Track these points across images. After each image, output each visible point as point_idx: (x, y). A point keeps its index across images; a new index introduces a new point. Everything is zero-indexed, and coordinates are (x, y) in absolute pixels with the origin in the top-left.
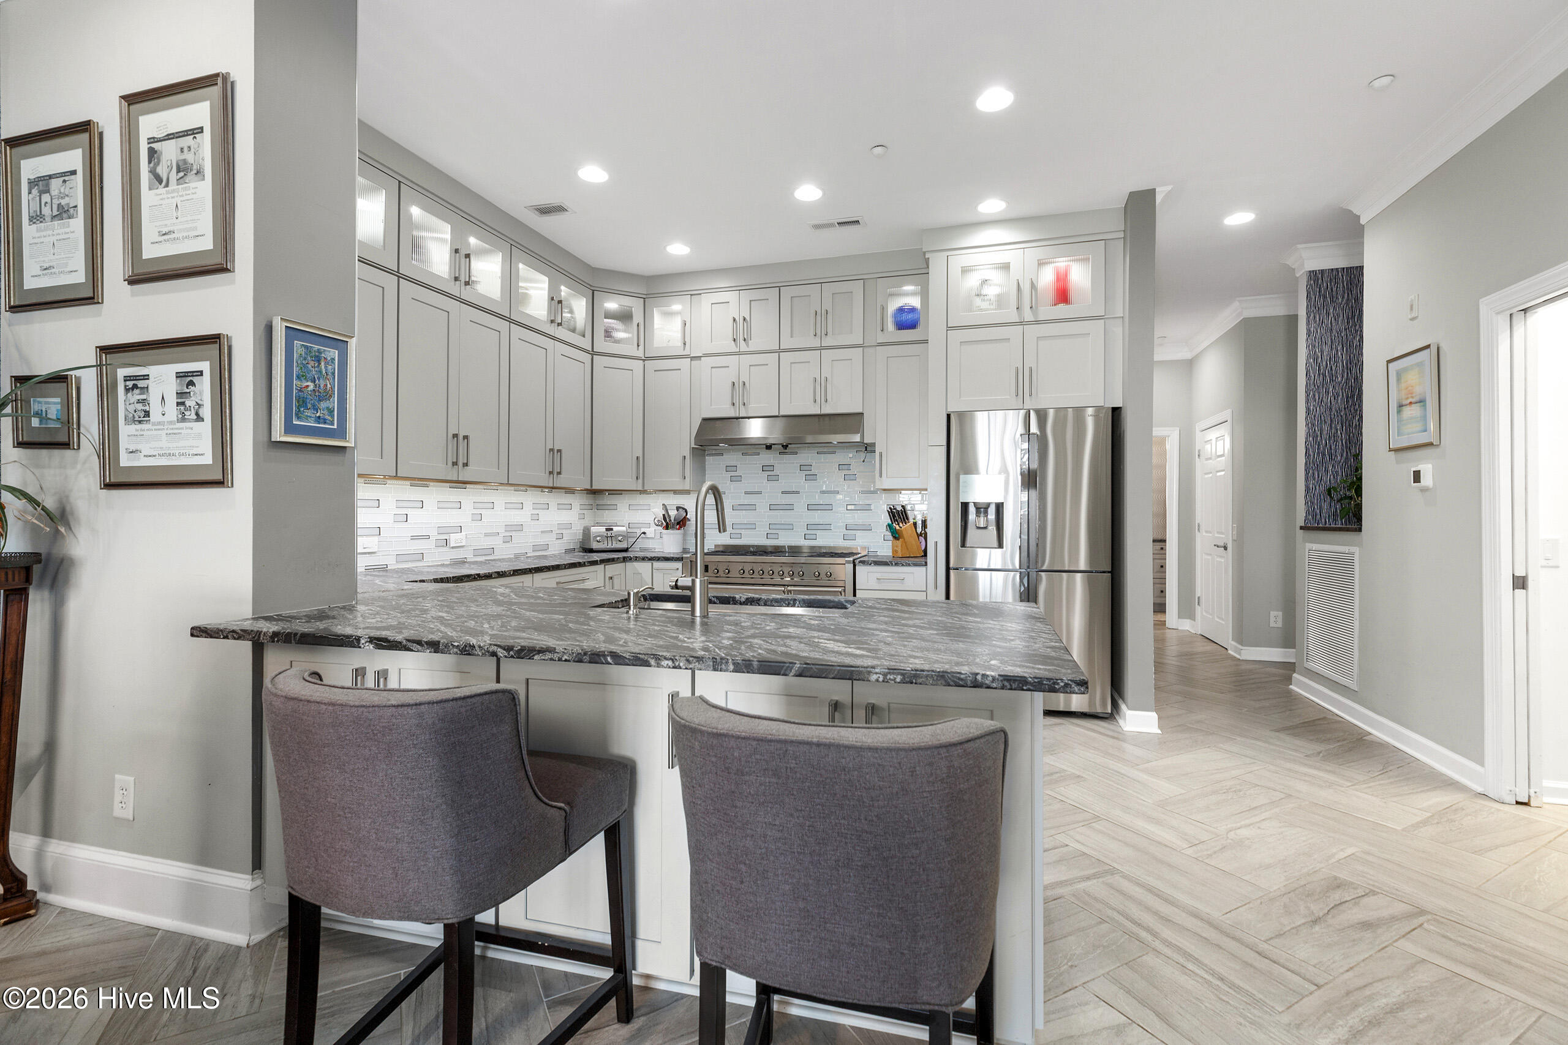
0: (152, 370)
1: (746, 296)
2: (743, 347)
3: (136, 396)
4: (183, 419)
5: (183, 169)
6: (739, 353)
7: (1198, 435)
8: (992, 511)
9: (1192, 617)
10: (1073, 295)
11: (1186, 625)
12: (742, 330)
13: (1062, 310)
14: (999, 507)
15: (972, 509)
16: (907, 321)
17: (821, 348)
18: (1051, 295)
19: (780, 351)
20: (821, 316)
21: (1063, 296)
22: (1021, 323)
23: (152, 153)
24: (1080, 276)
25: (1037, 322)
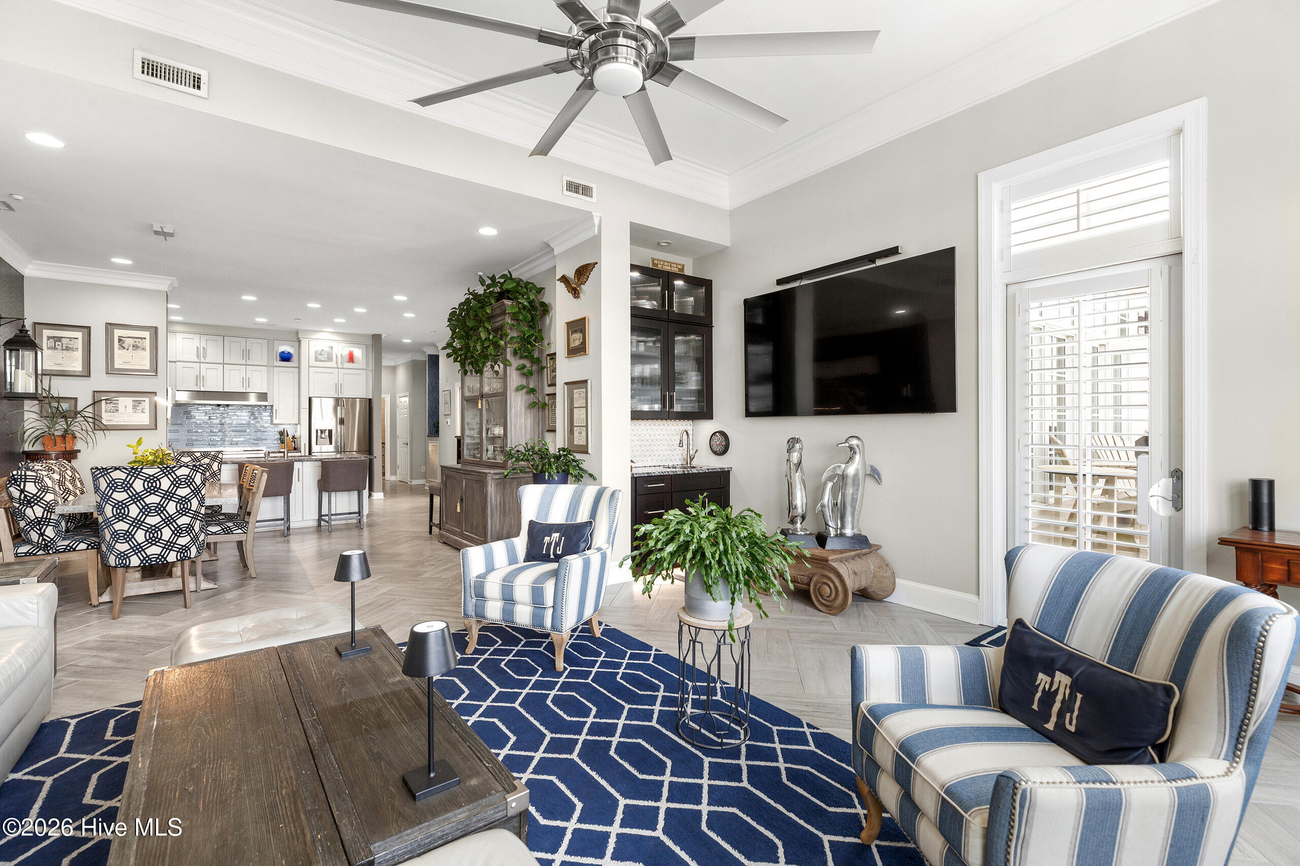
0: (121, 399)
1: (204, 338)
2: (202, 360)
3: (112, 405)
4: (136, 412)
5: (135, 347)
6: (200, 363)
7: (398, 398)
8: (327, 432)
9: (396, 475)
10: (355, 359)
11: (393, 478)
12: (201, 353)
13: (351, 365)
14: (330, 432)
15: (319, 432)
16: (286, 357)
17: (246, 365)
18: (347, 358)
19: (224, 364)
20: (246, 354)
21: (351, 359)
22: (338, 368)
23: (120, 340)
24: (358, 353)
25: (343, 368)
